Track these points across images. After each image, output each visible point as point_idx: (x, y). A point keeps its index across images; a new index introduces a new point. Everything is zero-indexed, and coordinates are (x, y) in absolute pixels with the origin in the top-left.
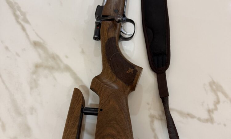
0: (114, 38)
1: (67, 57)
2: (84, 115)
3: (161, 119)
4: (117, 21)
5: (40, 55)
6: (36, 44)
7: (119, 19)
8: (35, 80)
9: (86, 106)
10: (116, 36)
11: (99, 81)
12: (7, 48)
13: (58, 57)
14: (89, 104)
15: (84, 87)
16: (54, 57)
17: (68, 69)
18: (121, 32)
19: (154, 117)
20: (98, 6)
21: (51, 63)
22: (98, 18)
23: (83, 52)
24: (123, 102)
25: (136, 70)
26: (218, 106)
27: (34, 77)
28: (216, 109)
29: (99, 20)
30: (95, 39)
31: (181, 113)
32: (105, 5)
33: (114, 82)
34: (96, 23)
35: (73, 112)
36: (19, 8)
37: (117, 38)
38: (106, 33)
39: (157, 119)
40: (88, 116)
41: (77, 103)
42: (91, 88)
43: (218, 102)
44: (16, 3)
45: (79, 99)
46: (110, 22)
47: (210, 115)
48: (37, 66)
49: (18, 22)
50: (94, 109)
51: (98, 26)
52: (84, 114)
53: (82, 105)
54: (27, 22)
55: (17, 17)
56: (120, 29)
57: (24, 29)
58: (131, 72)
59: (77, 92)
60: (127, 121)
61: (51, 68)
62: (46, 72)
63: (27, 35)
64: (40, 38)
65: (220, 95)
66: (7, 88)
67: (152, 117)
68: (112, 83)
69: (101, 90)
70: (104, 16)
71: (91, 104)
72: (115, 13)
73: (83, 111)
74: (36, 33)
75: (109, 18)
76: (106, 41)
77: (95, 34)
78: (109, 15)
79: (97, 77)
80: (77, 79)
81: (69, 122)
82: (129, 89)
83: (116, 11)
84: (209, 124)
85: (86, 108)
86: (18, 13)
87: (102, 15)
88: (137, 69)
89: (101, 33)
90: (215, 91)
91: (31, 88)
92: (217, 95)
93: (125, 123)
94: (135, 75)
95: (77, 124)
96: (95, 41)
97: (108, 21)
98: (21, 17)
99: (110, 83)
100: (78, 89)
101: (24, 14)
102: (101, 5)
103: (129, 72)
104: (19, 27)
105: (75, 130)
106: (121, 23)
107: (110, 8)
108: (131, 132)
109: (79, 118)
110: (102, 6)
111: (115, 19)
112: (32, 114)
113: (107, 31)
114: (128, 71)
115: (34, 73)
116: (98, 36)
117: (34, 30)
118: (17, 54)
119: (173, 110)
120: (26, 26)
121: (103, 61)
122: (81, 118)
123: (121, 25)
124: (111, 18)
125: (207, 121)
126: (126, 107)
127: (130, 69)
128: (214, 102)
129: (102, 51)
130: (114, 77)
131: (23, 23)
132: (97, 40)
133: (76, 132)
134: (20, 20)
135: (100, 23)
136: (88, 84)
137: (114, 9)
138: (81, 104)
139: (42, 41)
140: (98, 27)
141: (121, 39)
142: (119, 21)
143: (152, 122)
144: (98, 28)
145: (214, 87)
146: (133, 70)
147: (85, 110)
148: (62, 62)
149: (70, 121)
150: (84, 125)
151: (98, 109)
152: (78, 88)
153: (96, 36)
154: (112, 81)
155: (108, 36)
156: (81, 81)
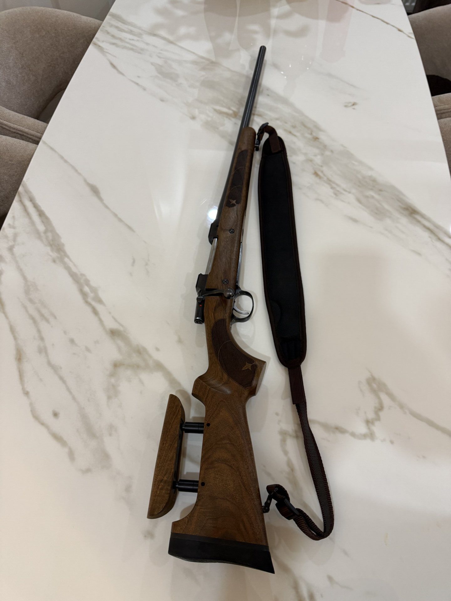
0: (223, 320)
1: (157, 349)
2: (185, 434)
3: (297, 437)
4: (226, 296)
5: (119, 349)
6: (114, 333)
7: (229, 294)
8: (114, 386)
9: (187, 420)
10: (227, 316)
11: (204, 383)
12: (72, 341)
13: (145, 350)
14: (191, 417)
15: (183, 392)
16: (140, 351)
17: (159, 367)
18: (234, 310)
19: (285, 434)
20: (199, 275)
21: (136, 359)
22: (200, 291)
23: (180, 341)
24: (239, 412)
25: (256, 366)
26: (381, 414)
27: (113, 380)
28: (378, 418)
29: (201, 295)
30: (197, 321)
31: (326, 427)
32: (209, 274)
33: (225, 384)
34: (198, 299)
35: (170, 430)
36: (87, 282)
37: (227, 320)
38: (212, 314)
39: (290, 436)
40: (190, 435)
41: (175, 416)
42: (193, 394)
43: (380, 408)
44: (82, 275)
45: (177, 410)
46: (218, 297)
47: (369, 428)
48: (116, 365)
49: (87, 302)
50: (198, 425)
51: (201, 303)
52: (184, 431)
53: (182, 419)
54: (100, 301)
55: (84, 295)
56: (231, 306)
57: (95, 312)
58: (248, 369)
59: (173, 400)
60: (245, 439)
61: (136, 367)
62: (129, 372)
63: (100, 320)
64: (119, 323)
65: (383, 397)
66: (74, 398)
67: (283, 434)
68: (223, 385)
69: (207, 396)
70: (208, 290)
71: (194, 418)
72: (223, 284)
73: (183, 428)
74: (113, 317)
75: (215, 293)
76: (212, 325)
77: (197, 315)
78: (216, 288)
79: (201, 378)
80: (172, 381)
81: (163, 444)
82: (246, 393)
83: (225, 282)
84: (368, 441)
85: (187, 423)
86: (86, 289)
87: (206, 288)
88: (257, 363)
89: (204, 314)
90: (375, 392)
91: (109, 398)
92: (379, 398)
93: (243, 442)
94: (254, 372)
95: (176, 445)
96: (197, 324)
97: (214, 297)
98: (91, 295)
99: (220, 385)
100: (175, 396)
101: (94, 290)
102: (204, 273)
103: (247, 368)
104: (88, 310)
105: (172, 454)
106: (232, 299)
107: (217, 278)
108: (252, 454)
109: (178, 437)
110: (206, 276)
111: (223, 294)
112: (110, 435)
113: (213, 311)
114: (244, 367)
115: (112, 375)
116: (200, 317)
117: (110, 313)
118: (88, 350)
119: (314, 422)
120: (99, 307)
121: (210, 353)
122: (181, 438)
123: (233, 301)
124: (218, 292)
125: (365, 436)
126: (243, 419)
127: (247, 363)
128: (375, 408)
129: (208, 340)
130: (226, 376)
131: (93, 303)
132: (200, 323)
133: (175, 457)
134: (89, 300)
135: (204, 299)
136: (189, 388)
137: (223, 279)
138: (179, 417)
139: (121, 329)
140: (201, 305)
141: (233, 320)
142: (229, 297)
143: (283, 441)
144: (200, 307)
145: (375, 386)
146: (252, 366)
147: (186, 426)
148: (150, 356)
149: (165, 442)
150: (185, 448)
151: (203, 424)
152: (174, 394)
153: (198, 318)
154: (223, 383)
155: (214, 318)
156: (179, 384)
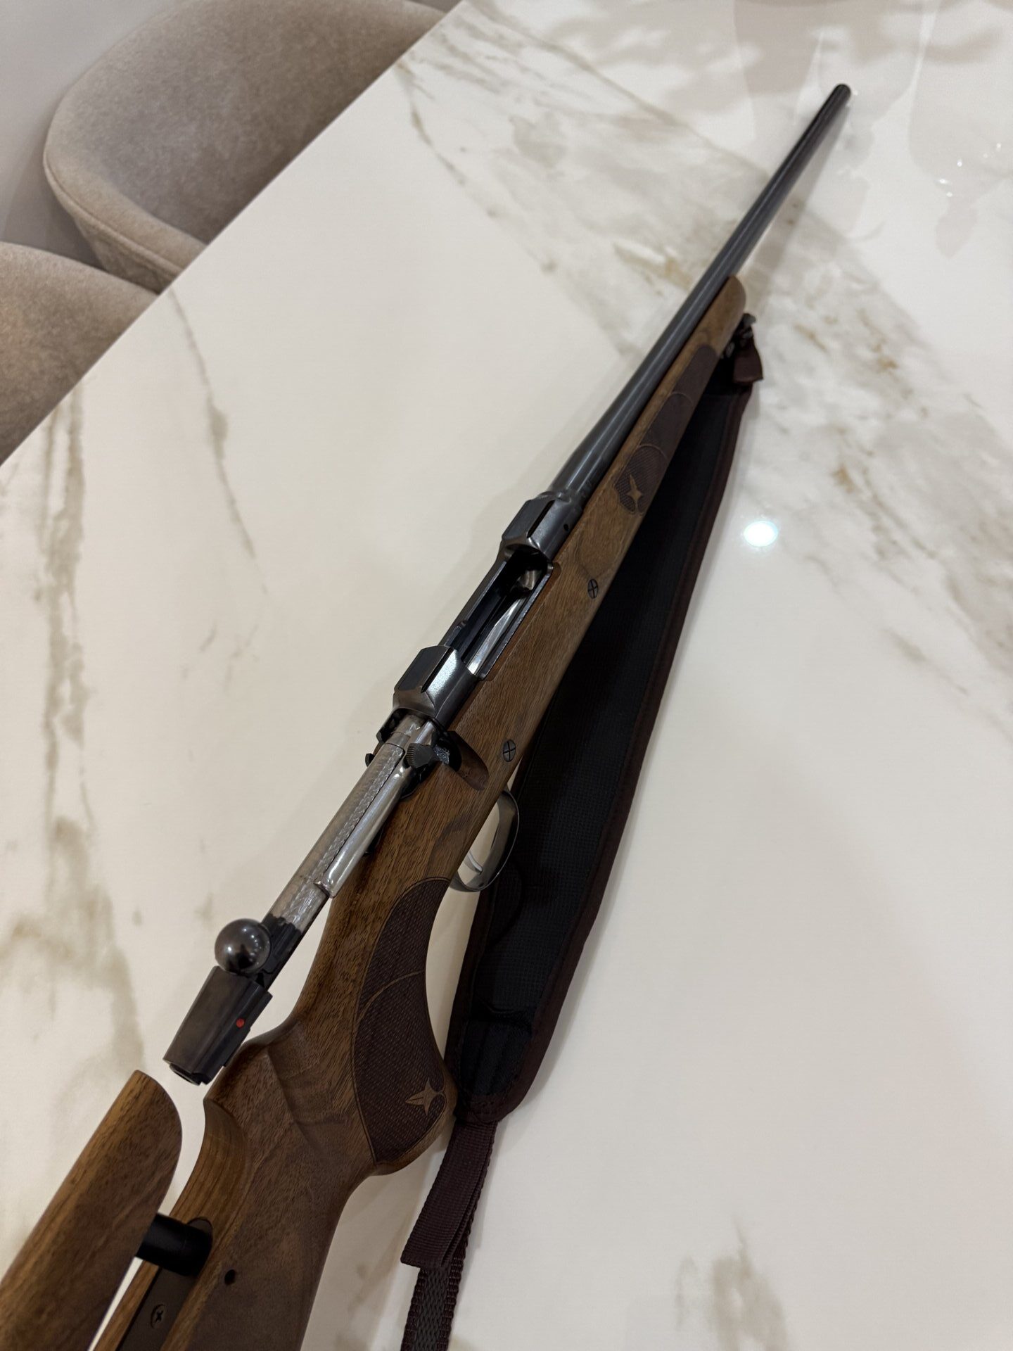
1: (137, 919)
5: (50, 884)
6: (61, 834)
13: (108, 907)
16: (94, 909)
17: (117, 974)
21: (72, 928)
36: (76, 672)
38: (432, 844)
44: (77, 648)
48: (21, 930)
49: (48, 727)
54: (76, 729)
57: (52, 760)
58: (422, 1107)
61: (61, 954)
64: (87, 808)
72: (501, 758)
74: (83, 787)
83: (510, 750)
86: (66, 690)
88: (447, 1091)
98: (68, 709)
101: (80, 697)
113: (438, 835)
114: (416, 1092)
117: (82, 771)
120: (67, 748)
127: (428, 1085)
131: (60, 733)
134: (57, 721)
137: (509, 736)
139: (84, 826)
148: (110, 933)
155: (429, 864)
